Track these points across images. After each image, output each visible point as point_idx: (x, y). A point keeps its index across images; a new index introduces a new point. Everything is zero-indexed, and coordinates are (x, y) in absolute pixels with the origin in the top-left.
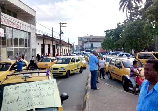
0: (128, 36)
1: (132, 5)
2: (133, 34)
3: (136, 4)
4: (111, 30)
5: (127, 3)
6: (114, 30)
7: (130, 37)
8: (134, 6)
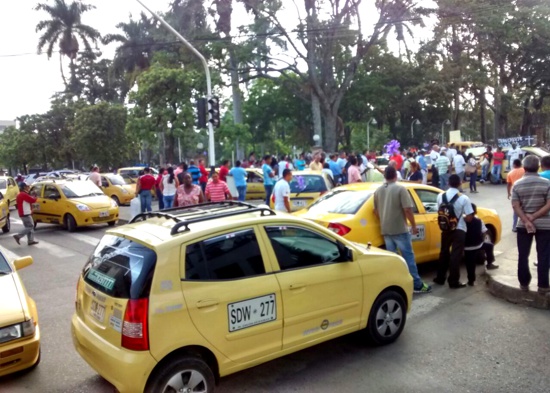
0: (88, 137)
1: (77, 45)
2: (98, 132)
3: (86, 42)
4: (33, 116)
5: (61, 36)
6: (43, 116)
7: (92, 139)
8: (82, 48)
